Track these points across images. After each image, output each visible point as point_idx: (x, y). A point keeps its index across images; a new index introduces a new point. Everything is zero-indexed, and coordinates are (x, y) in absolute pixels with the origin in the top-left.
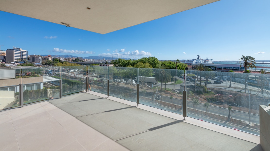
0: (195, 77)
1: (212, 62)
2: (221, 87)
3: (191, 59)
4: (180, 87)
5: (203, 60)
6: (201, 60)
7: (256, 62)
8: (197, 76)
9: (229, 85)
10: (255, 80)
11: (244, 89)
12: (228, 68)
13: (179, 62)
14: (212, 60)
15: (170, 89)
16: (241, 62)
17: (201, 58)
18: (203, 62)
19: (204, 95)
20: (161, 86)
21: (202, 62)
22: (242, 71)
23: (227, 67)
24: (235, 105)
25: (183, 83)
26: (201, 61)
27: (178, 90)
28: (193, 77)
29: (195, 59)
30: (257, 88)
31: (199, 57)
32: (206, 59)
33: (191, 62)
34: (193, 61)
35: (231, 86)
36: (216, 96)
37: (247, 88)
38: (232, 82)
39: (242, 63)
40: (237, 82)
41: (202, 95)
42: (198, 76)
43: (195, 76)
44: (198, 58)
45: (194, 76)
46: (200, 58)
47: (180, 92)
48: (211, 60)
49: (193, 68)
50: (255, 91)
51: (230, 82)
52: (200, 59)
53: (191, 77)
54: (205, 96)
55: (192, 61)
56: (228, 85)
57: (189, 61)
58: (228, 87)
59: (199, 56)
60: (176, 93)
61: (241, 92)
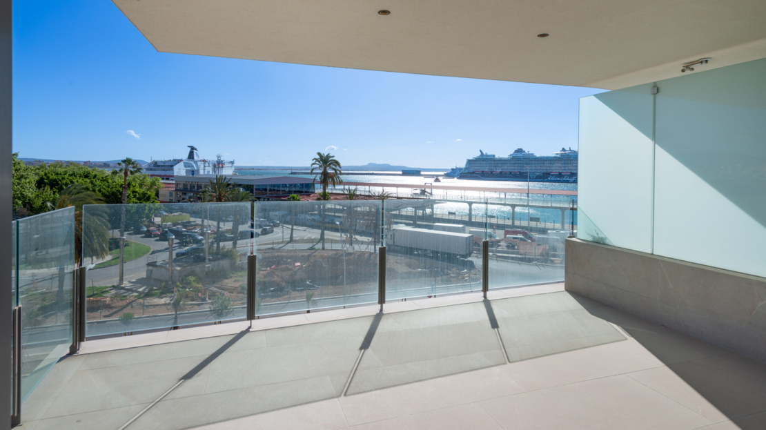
0: (194, 225)
1: (233, 168)
2: (273, 243)
3: (167, 159)
4: (148, 271)
5: (207, 165)
6: (199, 163)
7: (342, 172)
8: (203, 221)
9: (289, 236)
10: (333, 214)
11: (319, 241)
12: (281, 189)
13: (136, 172)
14: (232, 163)
15: (101, 288)
16: (314, 171)
17: (200, 155)
18: (210, 170)
19: (234, 279)
20: (56, 282)
21: (204, 169)
22: (309, 195)
23: (278, 186)
24: (309, 286)
25: (150, 252)
26: (201, 165)
27: (140, 282)
28: (185, 225)
29: (181, 160)
30: (338, 234)
31: (195, 151)
32: (216, 159)
33: (164, 170)
34: (172, 166)
35: (294, 239)
36: (264, 272)
37: (326, 237)
38: (295, 227)
39: (317, 174)
40: (302, 226)
41: (226, 281)
42: (206, 218)
43: (192, 219)
44: (191, 156)
45: (190, 222)
46: (197, 155)
47: (151, 290)
48: (230, 165)
49: (180, 190)
50: (336, 242)
51: (290, 227)
52: (196, 158)
53: (179, 224)
54: (235, 281)
55: (170, 165)
56: (287, 237)
57: (156, 165)
58: (288, 243)
59: (193, 148)
60: (133, 299)
61: (314, 249)
